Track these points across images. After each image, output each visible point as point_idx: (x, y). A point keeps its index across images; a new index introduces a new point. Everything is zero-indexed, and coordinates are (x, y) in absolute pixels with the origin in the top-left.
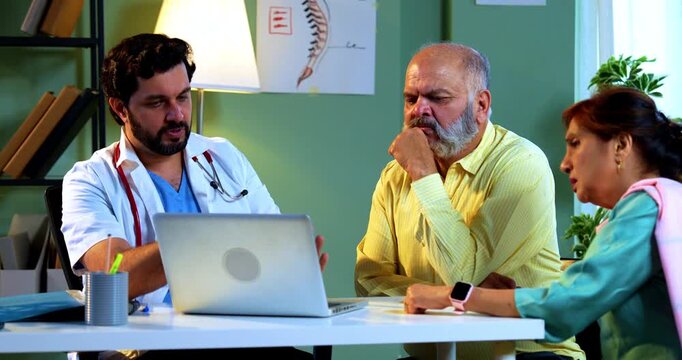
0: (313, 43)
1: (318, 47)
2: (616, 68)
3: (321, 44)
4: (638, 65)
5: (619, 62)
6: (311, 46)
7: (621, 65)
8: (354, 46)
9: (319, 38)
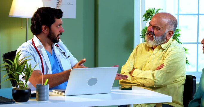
0: (57, 3)
1: (59, 4)
2: (151, 12)
3: (60, 3)
4: (158, 11)
5: (152, 10)
6: (57, 4)
7: (153, 11)
8: (70, 4)
9: (59, 1)
